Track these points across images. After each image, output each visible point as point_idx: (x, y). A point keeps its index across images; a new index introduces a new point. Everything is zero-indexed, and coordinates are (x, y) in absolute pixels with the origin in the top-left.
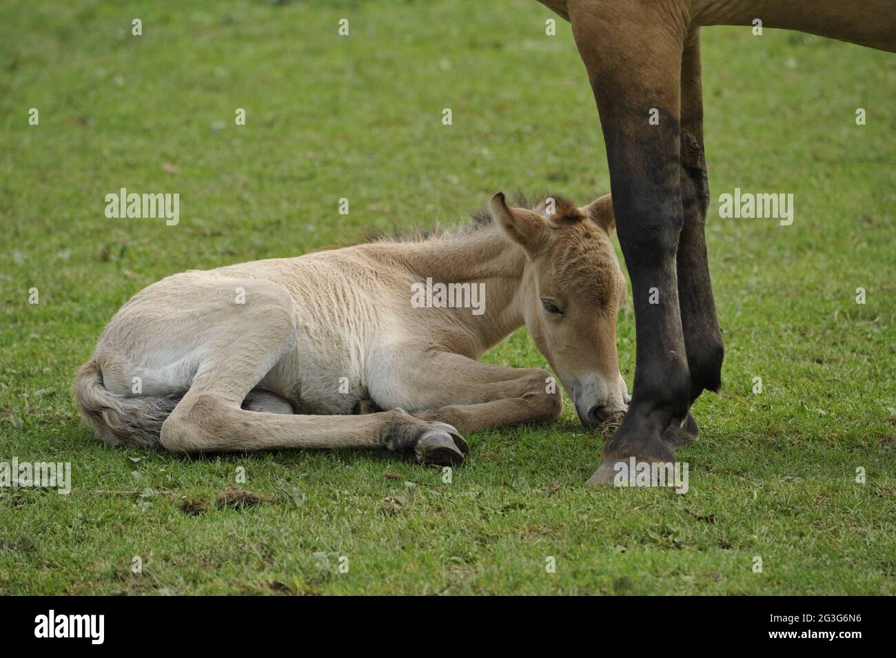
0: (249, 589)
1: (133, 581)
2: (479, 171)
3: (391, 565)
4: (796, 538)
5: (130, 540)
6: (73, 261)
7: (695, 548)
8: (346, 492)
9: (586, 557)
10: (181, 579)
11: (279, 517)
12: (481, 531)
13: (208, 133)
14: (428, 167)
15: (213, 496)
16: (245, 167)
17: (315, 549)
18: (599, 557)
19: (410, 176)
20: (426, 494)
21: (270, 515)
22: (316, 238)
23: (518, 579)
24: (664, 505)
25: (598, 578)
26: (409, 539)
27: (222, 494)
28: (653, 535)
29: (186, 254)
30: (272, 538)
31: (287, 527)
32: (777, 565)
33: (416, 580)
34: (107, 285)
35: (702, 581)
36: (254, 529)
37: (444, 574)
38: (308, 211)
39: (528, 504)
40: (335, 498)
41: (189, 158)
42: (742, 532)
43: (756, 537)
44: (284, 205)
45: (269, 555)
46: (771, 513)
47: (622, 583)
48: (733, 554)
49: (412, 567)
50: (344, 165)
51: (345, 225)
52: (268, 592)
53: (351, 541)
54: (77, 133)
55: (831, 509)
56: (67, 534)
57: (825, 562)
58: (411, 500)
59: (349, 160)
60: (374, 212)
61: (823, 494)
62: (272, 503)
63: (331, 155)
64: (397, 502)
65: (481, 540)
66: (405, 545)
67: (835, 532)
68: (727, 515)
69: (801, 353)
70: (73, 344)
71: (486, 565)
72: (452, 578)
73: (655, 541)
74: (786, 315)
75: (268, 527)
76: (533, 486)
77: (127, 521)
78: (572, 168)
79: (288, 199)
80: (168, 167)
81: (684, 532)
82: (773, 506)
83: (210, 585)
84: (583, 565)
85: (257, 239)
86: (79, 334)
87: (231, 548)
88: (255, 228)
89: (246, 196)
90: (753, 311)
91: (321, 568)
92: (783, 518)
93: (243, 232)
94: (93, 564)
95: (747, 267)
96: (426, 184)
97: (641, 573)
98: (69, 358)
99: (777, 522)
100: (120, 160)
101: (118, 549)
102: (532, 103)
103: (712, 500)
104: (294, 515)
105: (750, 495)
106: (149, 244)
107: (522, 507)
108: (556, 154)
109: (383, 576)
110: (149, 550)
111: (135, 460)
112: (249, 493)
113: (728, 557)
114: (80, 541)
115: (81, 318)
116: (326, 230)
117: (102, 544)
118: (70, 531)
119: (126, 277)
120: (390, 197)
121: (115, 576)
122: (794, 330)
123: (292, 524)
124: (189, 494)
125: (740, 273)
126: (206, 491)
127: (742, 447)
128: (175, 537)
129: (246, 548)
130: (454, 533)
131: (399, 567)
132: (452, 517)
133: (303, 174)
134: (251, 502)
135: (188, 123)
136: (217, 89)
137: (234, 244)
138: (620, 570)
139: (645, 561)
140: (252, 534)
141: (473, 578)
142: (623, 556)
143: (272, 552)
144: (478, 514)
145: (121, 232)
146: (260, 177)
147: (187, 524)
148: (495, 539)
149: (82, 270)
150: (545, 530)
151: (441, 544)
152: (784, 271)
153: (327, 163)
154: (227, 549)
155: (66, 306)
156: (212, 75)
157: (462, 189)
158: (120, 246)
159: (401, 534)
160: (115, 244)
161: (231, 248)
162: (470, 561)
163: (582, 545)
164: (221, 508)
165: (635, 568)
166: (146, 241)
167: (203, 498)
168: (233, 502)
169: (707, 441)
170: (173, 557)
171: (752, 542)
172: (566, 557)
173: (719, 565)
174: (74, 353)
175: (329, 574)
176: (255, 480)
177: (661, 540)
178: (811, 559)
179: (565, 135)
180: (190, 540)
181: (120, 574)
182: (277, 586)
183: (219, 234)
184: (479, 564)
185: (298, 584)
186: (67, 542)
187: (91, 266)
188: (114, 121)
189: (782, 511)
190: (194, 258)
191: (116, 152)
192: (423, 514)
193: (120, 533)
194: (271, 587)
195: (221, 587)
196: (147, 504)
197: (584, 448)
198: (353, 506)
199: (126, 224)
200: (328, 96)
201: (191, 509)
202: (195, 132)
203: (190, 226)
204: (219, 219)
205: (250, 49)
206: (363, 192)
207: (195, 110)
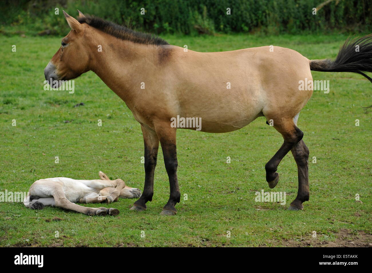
1: (36, 235)
2: (104, 156)
4: (165, 228)
5: (35, 227)
6: (25, 172)
7: (146, 229)
8: (78, 218)
9: (125, 231)
10: (45, 235)
11: (65, 223)
12: (104, 226)
13: (51, 148)
14: (95, 155)
15: (52, 218)
16: (59, 154)
17: (72, 229)
18: (128, 231)
19: (91, 156)
20: (94, 219)
21: (63, 223)
22: (72, 168)
23: (112, 236)
24: (140, 221)
25: (127, 235)
26: (90, 228)
27: (54, 218)
28: (138, 227)
29: (47, 171)
31: (66, 225)
32: (162, 233)
33: (92, 235)
34: (31, 177)
35: (148, 236)
36: (60, 225)
37: (97, 234)
38: (71, 163)
39: (114, 221)
40: (76, 219)
41: (48, 152)
42: (155, 226)
43: (158, 227)
46: (161, 223)
47: (132, 236)
48: (153, 231)
49: (91, 233)
50: (78, 154)
51: (78, 166)
53: (79, 228)
54: (26, 147)
55: (172, 222)
56: (23, 226)
57: (171, 232)
59: (79, 153)
60: (84, 163)
61: (171, 219)
62: (63, 220)
63: (76, 152)
64: (88, 220)
65: (105, 228)
66: (89, 228)
67: (173, 227)
68: (152, 223)
69: (167, 192)
70: (24, 188)
71: (105, 233)
72: (99, 235)
74: (164, 184)
75: (63, 225)
76: (115, 217)
77: (35, 223)
78: (123, 155)
79: (67, 160)
80: (44, 154)
81: (144, 226)
82: (161, 221)
83: (51, 236)
84: (125, 233)
85: (61, 168)
86: (26, 187)
88: (60, 166)
90: (158, 184)
91: (73, 233)
92: (163, 224)
93: (58, 167)
94: (28, 232)
95: (156, 175)
96: (94, 158)
97: (136, 234)
100: (34, 152)
101: (33, 229)
102: (115, 143)
103: (150, 220)
104: (68, 222)
105: (157, 219)
108: (119, 152)
109: (85, 235)
110: (39, 229)
111: (37, 211)
112: (59, 218)
114: (25, 227)
115: (26, 183)
116: (74, 166)
117: (30, 228)
119: (35, 175)
120: (87, 160)
121: (32, 234)
122: (165, 187)
123: (67, 224)
124: (47, 218)
127: (155, 210)
128: (44, 227)
129: (58, 229)
130: (99, 226)
131: (88, 233)
132: (99, 223)
133: (70, 156)
134: (59, 220)
135: (48, 145)
136: (53, 139)
137: (56, 169)
138: (132, 234)
139: (136, 232)
141: (103, 235)
142: (132, 231)
143: (63, 230)
144: (104, 223)
145: (34, 167)
146: (62, 156)
147: (47, 224)
148: (107, 227)
149: (27, 174)
150: (117, 226)
151: (97, 229)
152: (163, 176)
153: (75, 153)
154: (54, 229)
155: (23, 181)
156: (53, 136)
157: (101, 159)
158: (34, 169)
159: (89, 226)
160: (33, 169)
161: (56, 170)
162: (103, 232)
163: (124, 229)
164: (53, 221)
165: (134, 233)
166: (39, 168)
167: (50, 219)
168: (56, 220)
169: (149, 209)
170: (44, 231)
172: (121, 231)
173: (151, 233)
175: (75, 234)
176: (60, 216)
177: (140, 228)
178: (168, 232)
179: (121, 149)
180: (47, 227)
181: (33, 234)
182: (64, 236)
183: (53, 167)
184: (104, 232)
185: (68, 236)
188: (33, 145)
189: (163, 222)
190: (49, 172)
191: (33, 151)
192: (93, 222)
193: (33, 226)
195: (53, 236)
196: (39, 220)
197: (125, 210)
198: (79, 221)
199: (35, 165)
200: (75, 141)
201: (47, 221)
202: (49, 147)
203: (48, 165)
204: (54, 164)
205: (60, 131)
206: (82, 159)
207: (49, 143)
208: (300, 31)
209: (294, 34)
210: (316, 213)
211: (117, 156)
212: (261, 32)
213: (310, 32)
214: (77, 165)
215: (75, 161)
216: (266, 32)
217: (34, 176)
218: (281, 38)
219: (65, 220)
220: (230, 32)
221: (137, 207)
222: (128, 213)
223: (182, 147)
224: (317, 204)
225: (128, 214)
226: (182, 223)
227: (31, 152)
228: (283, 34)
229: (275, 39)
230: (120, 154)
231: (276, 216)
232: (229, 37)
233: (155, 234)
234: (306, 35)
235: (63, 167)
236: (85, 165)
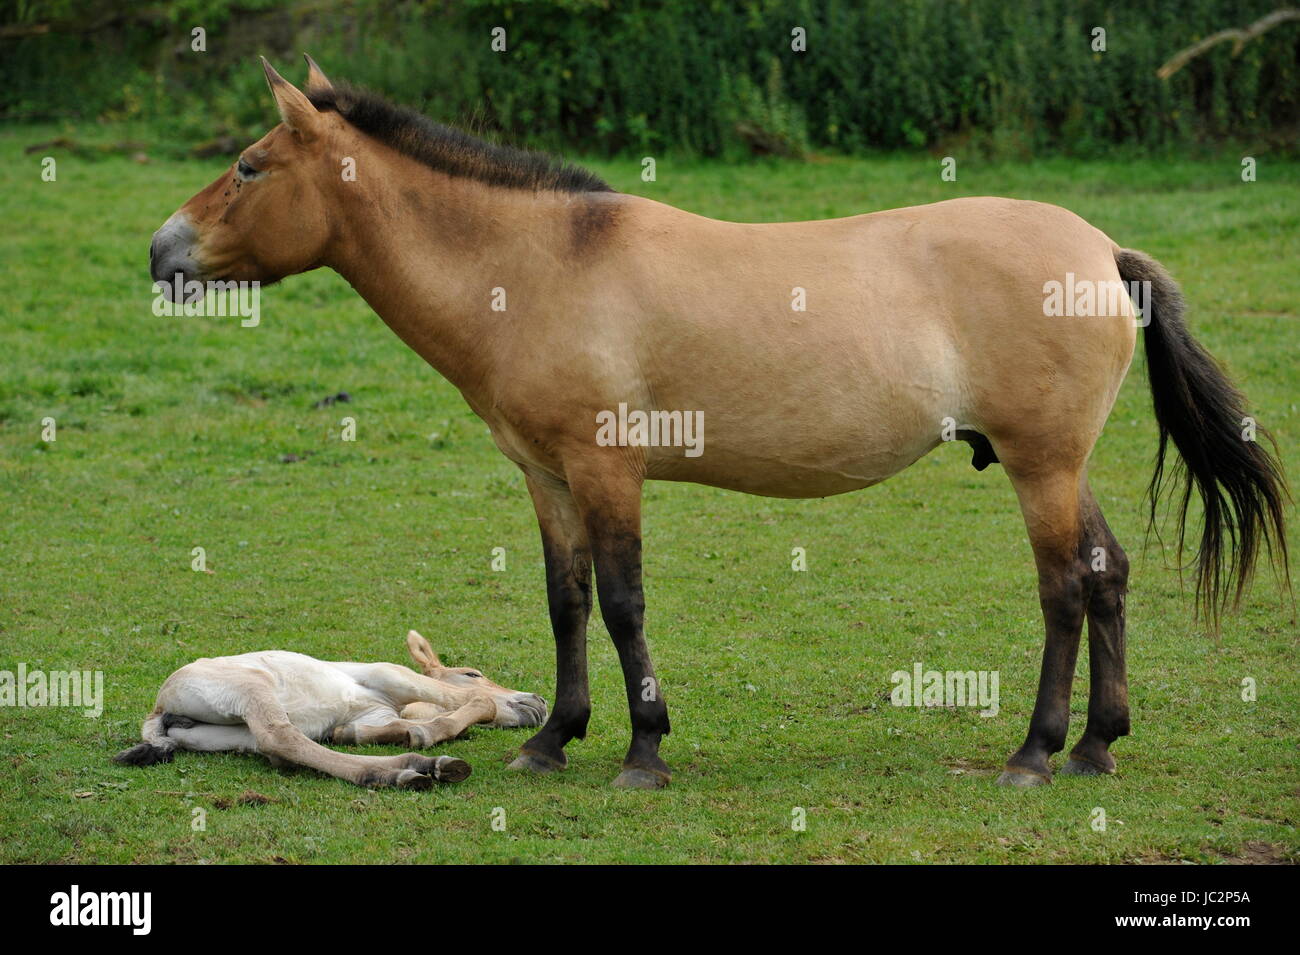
0: (259, 861)
1: (179, 855)
2: (420, 578)
3: (357, 847)
4: (632, 832)
5: (178, 826)
6: (142, 634)
7: (564, 838)
8: (327, 796)
9: (490, 843)
10: (213, 854)
11: (280, 812)
12: (419, 824)
13: (235, 549)
14: (386, 575)
15: (236, 796)
16: (261, 572)
17: (305, 835)
18: (500, 844)
19: (373, 580)
20: (382, 798)
21: (275, 811)
22: (309, 621)
23: (444, 858)
24: (544, 808)
25: (499, 858)
26: (369, 830)
27: (242, 796)
28: (536, 829)
29: (220, 630)
30: (276, 827)
31: (286, 819)
32: (619, 851)
33: (374, 857)
34: (166, 650)
35: (569, 861)
36: (264, 820)
37: (394, 852)
38: (303, 602)
39: (452, 806)
40: (319, 800)
41: (223, 565)
42: (597, 827)
43: (605, 831)
44: (288, 597)
45: (274, 838)
46: (616, 815)
47: (515, 859)
48: (590, 842)
49: (371, 848)
50: (329, 572)
51: (328, 612)
52: (274, 863)
53: (330, 830)
54: (147, 546)
55: (655, 812)
56: (135, 821)
57: (651, 849)
58: (372, 802)
59: (332, 568)
60: (348, 604)
61: (651, 803)
62: (276, 802)
63: (320, 565)
64: (362, 803)
65: (420, 831)
66: (367, 833)
67: (658, 829)
68: (587, 816)
70: (141, 690)
71: (422, 847)
72: (399, 856)
73: (537, 833)
75: (273, 820)
76: (455, 794)
77: (177, 813)
78: (483, 577)
79: (290, 594)
80: (208, 571)
81: (557, 827)
82: (617, 810)
83: (232, 859)
84: (489, 849)
85: (268, 621)
86: (146, 684)
87: (247, 833)
88: (267, 614)
89: (261, 591)
91: (309, 848)
92: (623, 818)
93: (258, 616)
94: (153, 841)
96: (384, 586)
97: (528, 855)
98: (139, 700)
99: (619, 821)
100: (175, 564)
101: (169, 832)
102: (457, 532)
103: (577, 806)
104: (291, 811)
105: (602, 802)
106: (195, 623)
107: (447, 808)
108: (472, 567)
109: (352, 854)
110: (191, 833)
111: (183, 771)
112: (260, 795)
113: (586, 844)
114: (144, 826)
115: (147, 673)
116: (316, 615)
117: (159, 828)
118: (138, 819)
119: (178, 645)
120: (360, 594)
121: (168, 851)
123: (290, 817)
124: (219, 795)
125: (596, 651)
126: (231, 794)
127: (597, 769)
129: (258, 833)
130: (401, 825)
131: (363, 848)
132: (400, 814)
133: (301, 578)
134: (262, 801)
135: (223, 541)
136: (242, 519)
137: (253, 624)
138: (513, 852)
139: (531, 847)
140: (262, 824)
141: (414, 856)
142: (516, 843)
143: (276, 837)
144: (418, 813)
145: (175, 615)
146: (271, 578)
147: (219, 816)
148: (429, 830)
149: (149, 640)
150: (463, 824)
151: (391, 833)
153: (316, 570)
154: (245, 833)
155: (137, 664)
156: (240, 509)
157: (409, 590)
158: (175, 624)
159: (365, 825)
160: (171, 622)
161: (250, 627)
162: (412, 845)
163: (488, 835)
164: (241, 805)
165: (524, 852)
166: (192, 620)
167: (229, 798)
168: (249, 802)
169: (573, 765)
170: (209, 839)
171: (602, 834)
172: (476, 842)
173: (580, 848)
174: (142, 696)
175: (315, 852)
176: (264, 787)
177: (542, 832)
178: (642, 846)
179: (479, 555)
180: (219, 827)
181: (171, 849)
182: (279, 859)
183: (242, 617)
184: (417, 846)
185: (293, 859)
186: (135, 827)
187: (154, 637)
188: (172, 539)
189: (623, 814)
190: (225, 633)
191: (172, 561)
192: (379, 812)
193: (171, 821)
194: (275, 860)
195: (240, 859)
196: (191, 801)
197: (490, 769)
198: (332, 806)
199: (179, 609)
200: (318, 525)
201: (220, 805)
202: (227, 547)
203: (223, 611)
204: (243, 607)
205: (265, 492)
206: (342, 590)
207: (228, 532)
208: (1106, 148)
209: (1086, 157)
210: (1159, 784)
211: (464, 579)
212: (969, 148)
213: (1143, 150)
214: (326, 610)
215: (319, 594)
216: (988, 151)
217: (176, 649)
218: (1040, 172)
219: (282, 802)
220: (860, 147)
221: (533, 759)
222: (503, 778)
223: (690, 550)
224: (1165, 752)
225: (502, 783)
226: (690, 815)
227: (165, 564)
228: (1049, 157)
229: (1020, 174)
230: (474, 571)
231: (1021, 794)
232: (858, 166)
233: (596, 852)
234: (1129, 161)
235: (275, 617)
236: (353, 611)
